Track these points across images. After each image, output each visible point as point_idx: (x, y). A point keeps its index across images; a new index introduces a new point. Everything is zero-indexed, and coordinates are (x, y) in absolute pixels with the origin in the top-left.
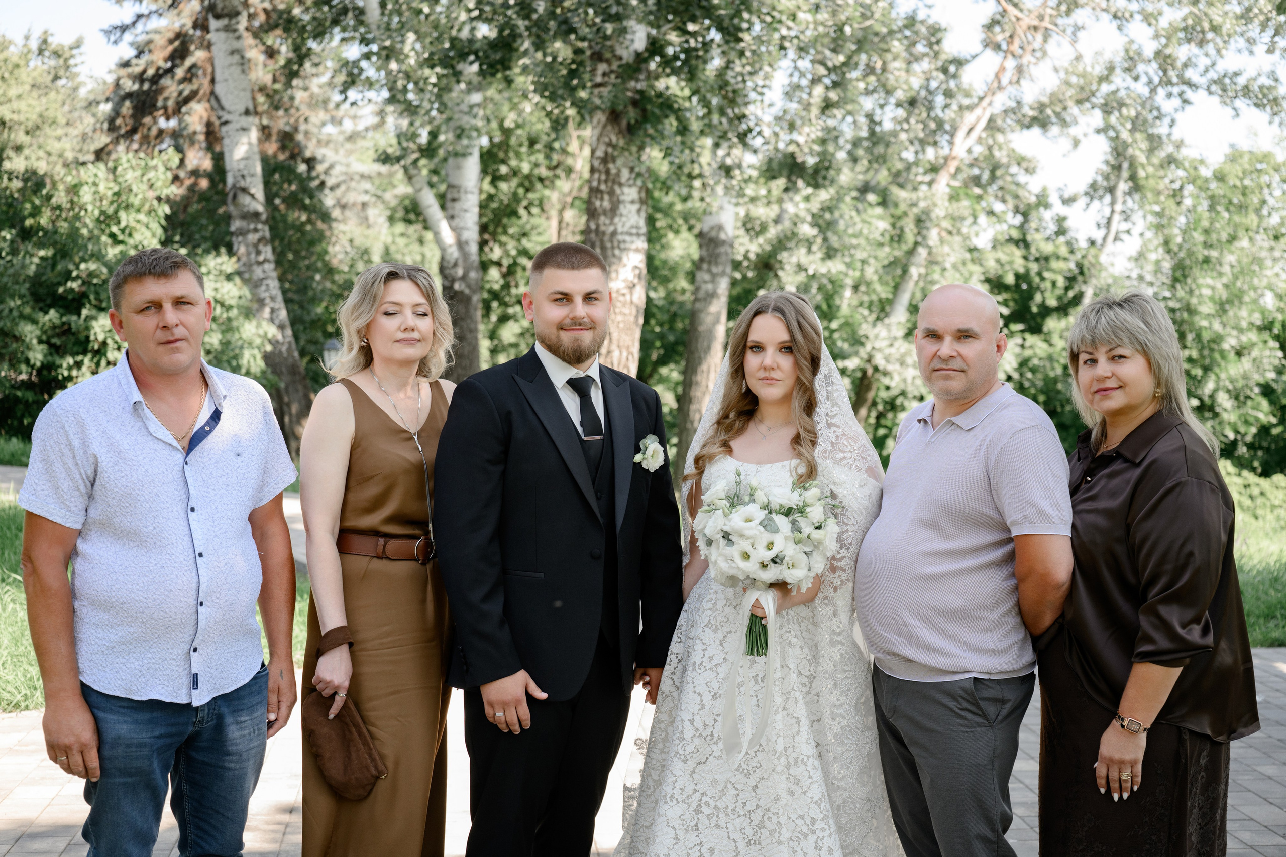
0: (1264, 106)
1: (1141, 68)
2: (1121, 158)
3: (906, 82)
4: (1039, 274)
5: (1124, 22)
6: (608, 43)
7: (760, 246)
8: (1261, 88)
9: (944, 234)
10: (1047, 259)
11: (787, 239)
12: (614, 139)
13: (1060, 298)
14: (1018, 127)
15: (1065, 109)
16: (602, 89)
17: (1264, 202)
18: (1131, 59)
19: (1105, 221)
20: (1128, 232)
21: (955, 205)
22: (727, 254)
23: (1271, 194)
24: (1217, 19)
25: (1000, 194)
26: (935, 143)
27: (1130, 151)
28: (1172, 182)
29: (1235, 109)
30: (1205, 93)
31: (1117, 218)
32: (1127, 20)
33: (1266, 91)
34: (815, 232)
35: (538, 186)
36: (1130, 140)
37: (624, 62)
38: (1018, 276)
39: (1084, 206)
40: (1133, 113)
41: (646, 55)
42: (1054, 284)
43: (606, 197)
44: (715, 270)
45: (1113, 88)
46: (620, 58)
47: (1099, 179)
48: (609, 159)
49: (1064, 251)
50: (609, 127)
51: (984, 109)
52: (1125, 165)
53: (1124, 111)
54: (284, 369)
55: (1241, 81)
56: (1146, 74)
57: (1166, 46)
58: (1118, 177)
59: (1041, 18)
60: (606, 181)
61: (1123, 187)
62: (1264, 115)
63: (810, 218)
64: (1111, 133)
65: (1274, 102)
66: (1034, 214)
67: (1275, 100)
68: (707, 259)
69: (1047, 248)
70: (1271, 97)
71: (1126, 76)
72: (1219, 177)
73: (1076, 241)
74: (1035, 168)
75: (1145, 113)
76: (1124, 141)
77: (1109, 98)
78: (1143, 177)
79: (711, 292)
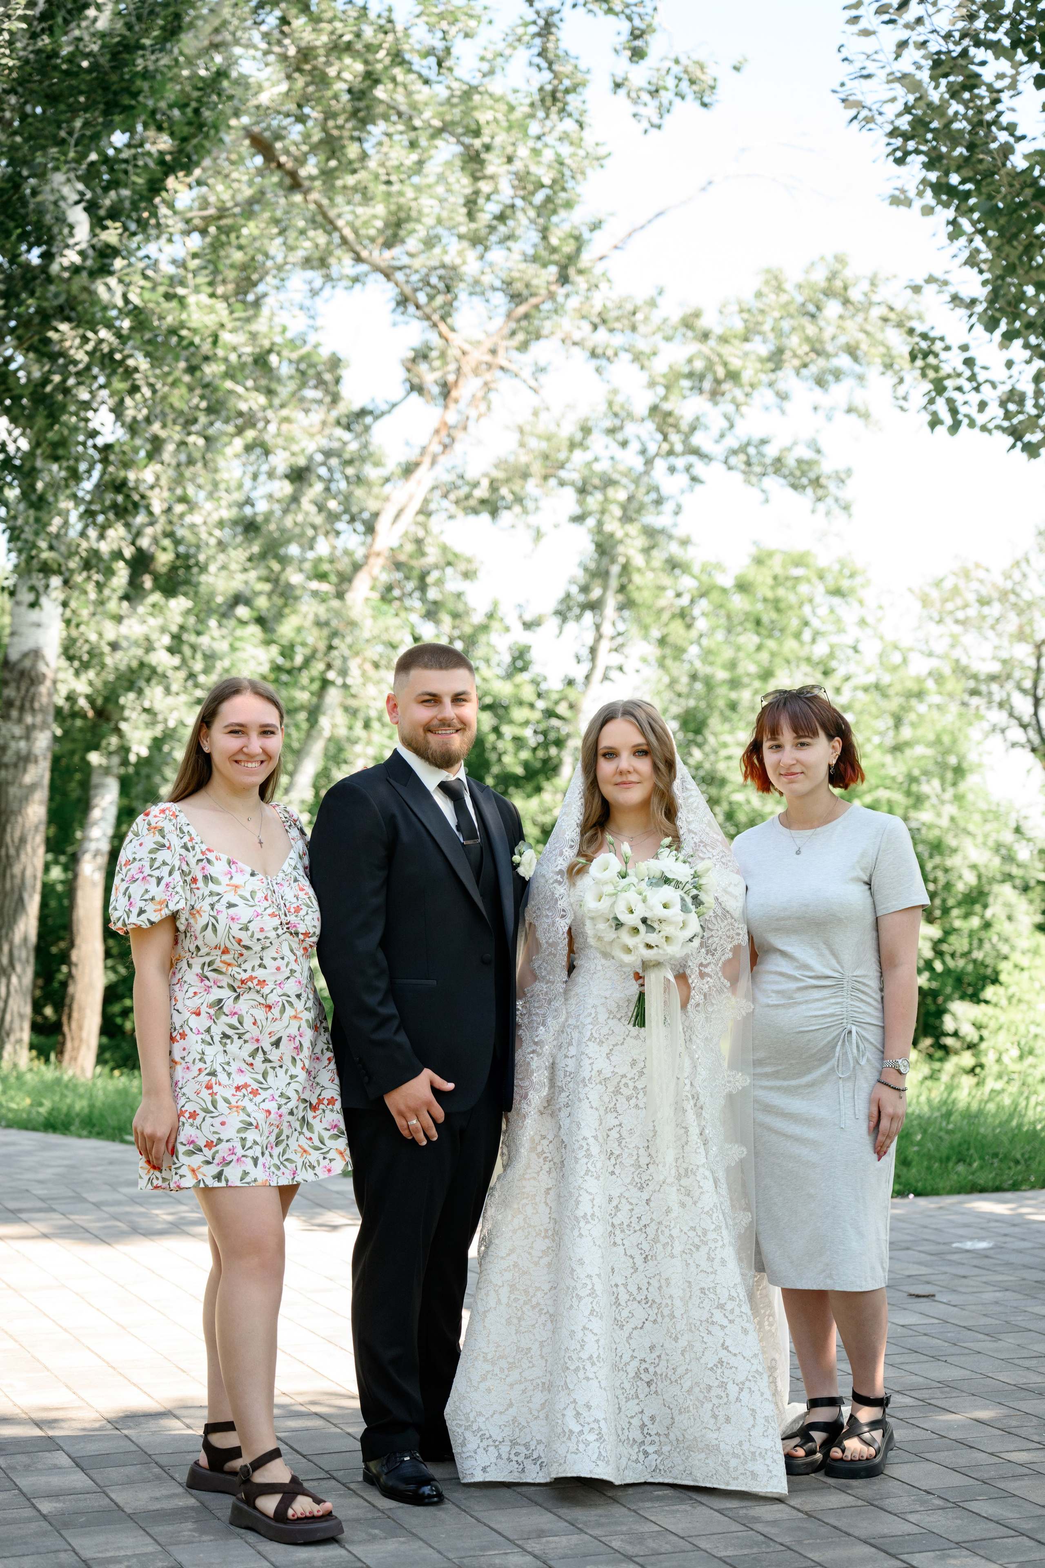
0: (804, 487)
1: (630, 430)
2: (605, 560)
4: (496, 729)
5: (603, 362)
7: (92, 684)
8: (800, 462)
9: (368, 667)
10: (505, 706)
11: (134, 673)
13: (526, 765)
14: (460, 513)
17: (806, 624)
18: (616, 415)
19: (585, 653)
20: (621, 669)
22: (46, 696)
23: (814, 612)
24: (735, 363)
26: (334, 534)
27: (621, 549)
28: (679, 595)
29: (763, 491)
30: (723, 467)
31: (604, 646)
32: (608, 359)
33: (805, 467)
34: (176, 661)
36: (619, 534)
39: (556, 632)
40: (621, 495)
42: (518, 742)
45: (589, 456)
47: (574, 591)
49: (528, 693)
51: (419, 482)
52: (615, 569)
53: (611, 492)
55: (771, 451)
56: (639, 438)
57: (665, 398)
58: (605, 588)
59: (493, 352)
61: (611, 602)
62: (805, 499)
63: (166, 640)
64: (591, 522)
65: (816, 483)
66: (482, 639)
67: (818, 479)
68: (18, 703)
69: (503, 689)
70: (812, 475)
71: (608, 440)
72: (743, 587)
73: (545, 679)
74: (475, 572)
75: (640, 494)
76: (612, 535)
77: (586, 472)
78: (638, 588)
79: (24, 752)
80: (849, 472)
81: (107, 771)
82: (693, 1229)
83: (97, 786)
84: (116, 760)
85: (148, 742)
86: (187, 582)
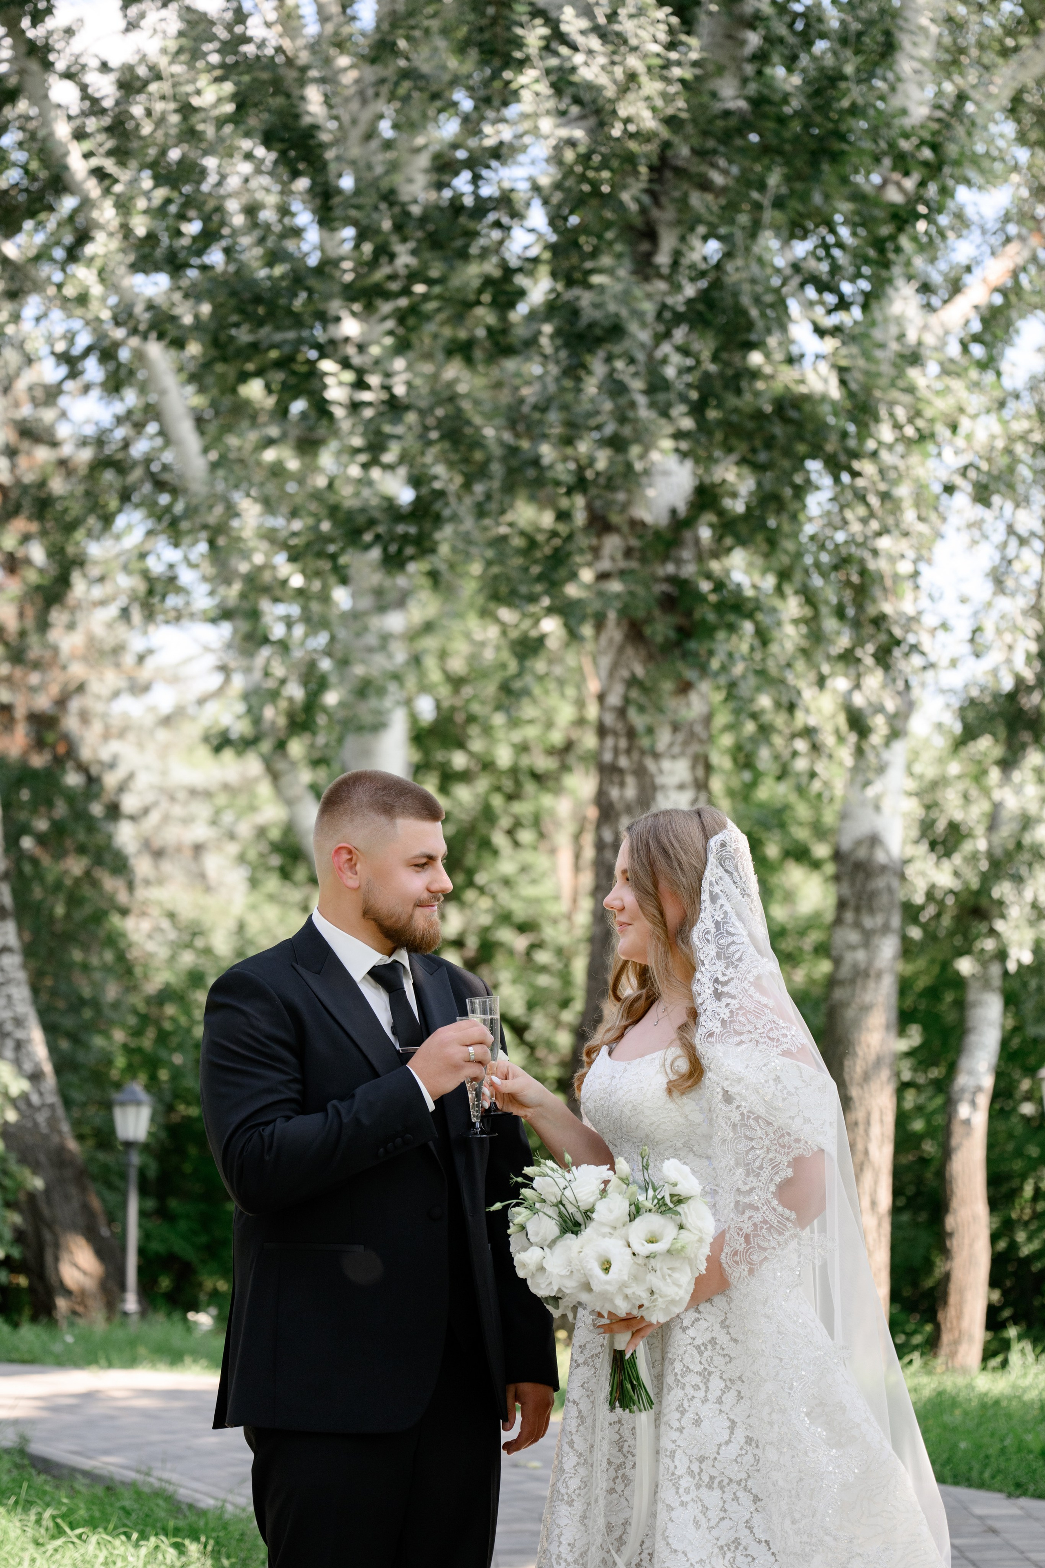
7: (956, 874)
11: (1009, 856)
12: (639, 671)
22: (890, 890)
35: (530, 787)
37: (650, 530)
41: (691, 513)
43: (631, 780)
44: (868, 922)
46: (643, 524)
48: (632, 708)
50: (630, 651)
54: (42, 1158)
60: (628, 751)
68: (852, 903)
79: (863, 966)
81: (986, 984)
83: (974, 1005)
84: (995, 970)
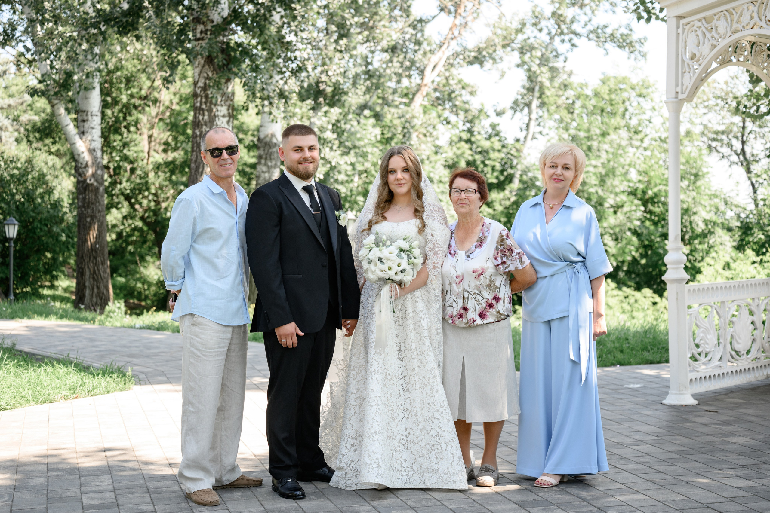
0: (624, 47)
1: (543, 24)
2: (534, 84)
3: (389, 35)
4: (483, 162)
6: (204, 11)
8: (622, 35)
9: (421, 136)
10: (487, 152)
12: (210, 75)
13: (498, 178)
14: (465, 64)
15: (495, 51)
16: (200, 42)
17: (626, 110)
18: (537, 17)
19: (525, 126)
20: (541, 133)
21: (427, 116)
23: (630, 105)
25: (455, 109)
26: (410, 76)
27: (539, 79)
28: (567, 99)
29: (605, 49)
30: (587, 39)
31: (533, 123)
33: (624, 37)
34: (335, 136)
36: (538, 72)
37: (215, 23)
38: (468, 163)
39: (511, 117)
40: (539, 54)
41: (229, 19)
42: (493, 168)
43: (206, 113)
45: (525, 36)
46: (212, 21)
47: (519, 97)
48: (207, 87)
49: (497, 146)
50: (207, 67)
51: (443, 52)
52: (537, 88)
53: (534, 52)
55: (609, 31)
56: (547, 27)
57: (559, 8)
58: (533, 96)
60: (206, 103)
61: (535, 103)
62: (624, 53)
63: (330, 127)
64: (526, 67)
65: (630, 44)
66: (477, 122)
67: (631, 43)
68: (264, 157)
69: (486, 144)
70: (628, 41)
71: (534, 29)
72: (597, 94)
73: (506, 139)
74: (475, 92)
75: (548, 53)
76: (535, 72)
77: (523, 44)
78: (548, 97)
80: (645, 39)
82: (424, 377)
85: (323, 173)
86: (339, 100)
